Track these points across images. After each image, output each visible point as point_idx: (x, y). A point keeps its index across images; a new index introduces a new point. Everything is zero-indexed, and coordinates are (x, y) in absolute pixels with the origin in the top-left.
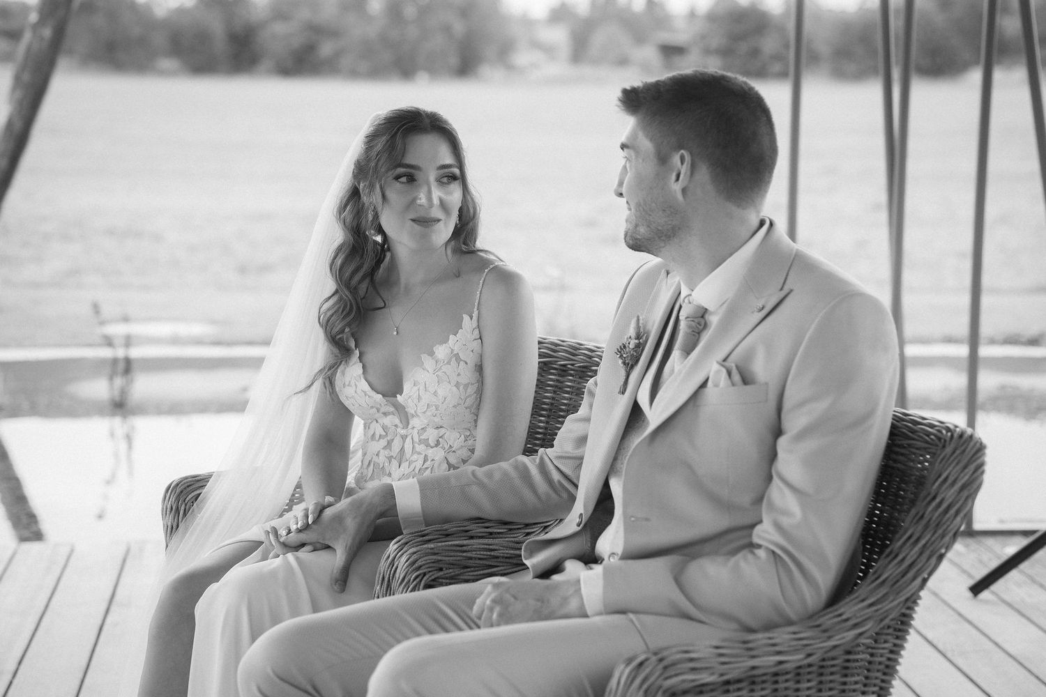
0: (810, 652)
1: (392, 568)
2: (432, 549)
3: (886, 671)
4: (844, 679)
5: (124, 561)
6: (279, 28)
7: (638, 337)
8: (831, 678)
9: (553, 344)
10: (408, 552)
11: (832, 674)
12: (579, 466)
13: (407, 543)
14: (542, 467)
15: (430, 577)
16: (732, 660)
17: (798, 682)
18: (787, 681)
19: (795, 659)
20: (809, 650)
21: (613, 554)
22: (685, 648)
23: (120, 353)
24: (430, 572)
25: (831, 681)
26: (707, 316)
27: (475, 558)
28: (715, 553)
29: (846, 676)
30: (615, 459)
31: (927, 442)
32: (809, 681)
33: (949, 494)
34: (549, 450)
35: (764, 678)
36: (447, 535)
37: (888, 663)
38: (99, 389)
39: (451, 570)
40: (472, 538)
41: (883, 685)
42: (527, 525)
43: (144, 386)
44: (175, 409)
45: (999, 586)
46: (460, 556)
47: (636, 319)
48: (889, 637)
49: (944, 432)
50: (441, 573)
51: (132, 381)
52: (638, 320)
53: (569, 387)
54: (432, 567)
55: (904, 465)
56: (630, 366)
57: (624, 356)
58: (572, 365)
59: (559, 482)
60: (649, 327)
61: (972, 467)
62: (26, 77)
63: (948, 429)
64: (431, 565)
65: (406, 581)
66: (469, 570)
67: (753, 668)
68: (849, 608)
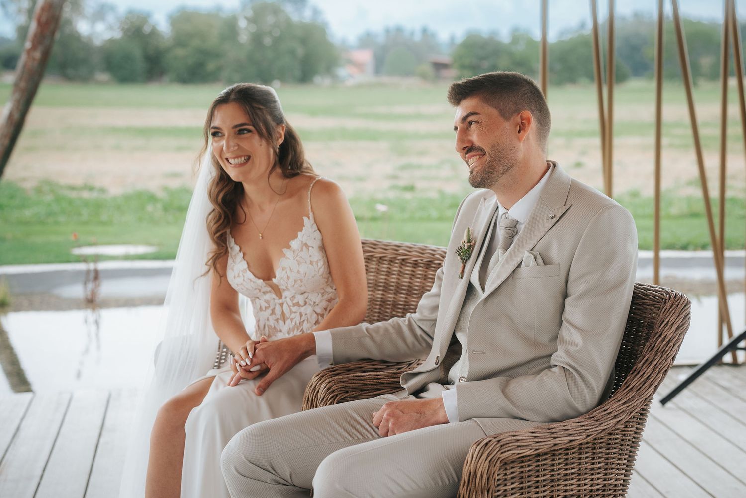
0: (589, 434)
1: (314, 392)
2: (341, 379)
3: (632, 445)
4: (608, 451)
5: (108, 402)
6: (180, 52)
7: (469, 241)
8: (600, 450)
9: (408, 247)
10: (326, 381)
11: (600, 448)
12: (434, 325)
13: (323, 376)
14: (410, 326)
15: (340, 397)
16: (542, 440)
17: (580, 454)
18: (573, 453)
19: (580, 438)
20: (588, 433)
21: (462, 377)
22: (513, 434)
23: (92, 266)
24: (340, 394)
25: (600, 453)
26: (517, 226)
27: (369, 384)
28: (526, 374)
29: (609, 449)
30: (459, 320)
31: (655, 301)
32: (587, 453)
33: (670, 333)
34: (413, 315)
35: (560, 452)
36: (349, 370)
37: (633, 440)
38: (77, 291)
39: (353, 392)
40: (364, 371)
41: (631, 454)
42: (398, 363)
43: (107, 288)
44: (129, 303)
45: (677, 399)
46: (360, 383)
47: (467, 230)
48: (634, 424)
49: (665, 294)
50: (348, 394)
51: (99, 285)
52: (469, 231)
53: (420, 274)
54: (340, 391)
55: (640, 316)
56: (465, 261)
57: (461, 254)
58: (422, 260)
59: (421, 336)
60: (475, 234)
61: (683, 315)
62: (23, 84)
63: (667, 293)
64: (341, 389)
65: (325, 400)
66: (365, 392)
67: (555, 445)
68: (612, 406)
